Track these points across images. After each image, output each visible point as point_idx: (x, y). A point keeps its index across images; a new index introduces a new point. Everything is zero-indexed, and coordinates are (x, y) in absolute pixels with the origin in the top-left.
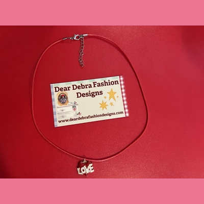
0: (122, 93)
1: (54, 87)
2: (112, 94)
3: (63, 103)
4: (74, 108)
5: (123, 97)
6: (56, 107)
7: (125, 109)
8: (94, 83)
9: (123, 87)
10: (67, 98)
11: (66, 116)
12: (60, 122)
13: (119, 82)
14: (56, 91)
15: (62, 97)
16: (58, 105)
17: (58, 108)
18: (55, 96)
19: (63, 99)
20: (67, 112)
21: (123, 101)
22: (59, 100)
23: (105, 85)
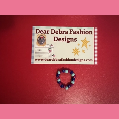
0: (94, 43)
1: (35, 29)
2: (85, 42)
3: (41, 44)
4: (50, 50)
5: (94, 46)
6: (35, 47)
7: (94, 57)
8: (70, 30)
9: (96, 37)
10: (45, 40)
11: (42, 56)
12: (36, 60)
13: (93, 33)
14: (36, 33)
15: (41, 39)
16: (36, 45)
17: (36, 48)
18: (35, 37)
19: (42, 40)
20: (43, 53)
21: (94, 50)
22: (38, 40)
23: (80, 34)
